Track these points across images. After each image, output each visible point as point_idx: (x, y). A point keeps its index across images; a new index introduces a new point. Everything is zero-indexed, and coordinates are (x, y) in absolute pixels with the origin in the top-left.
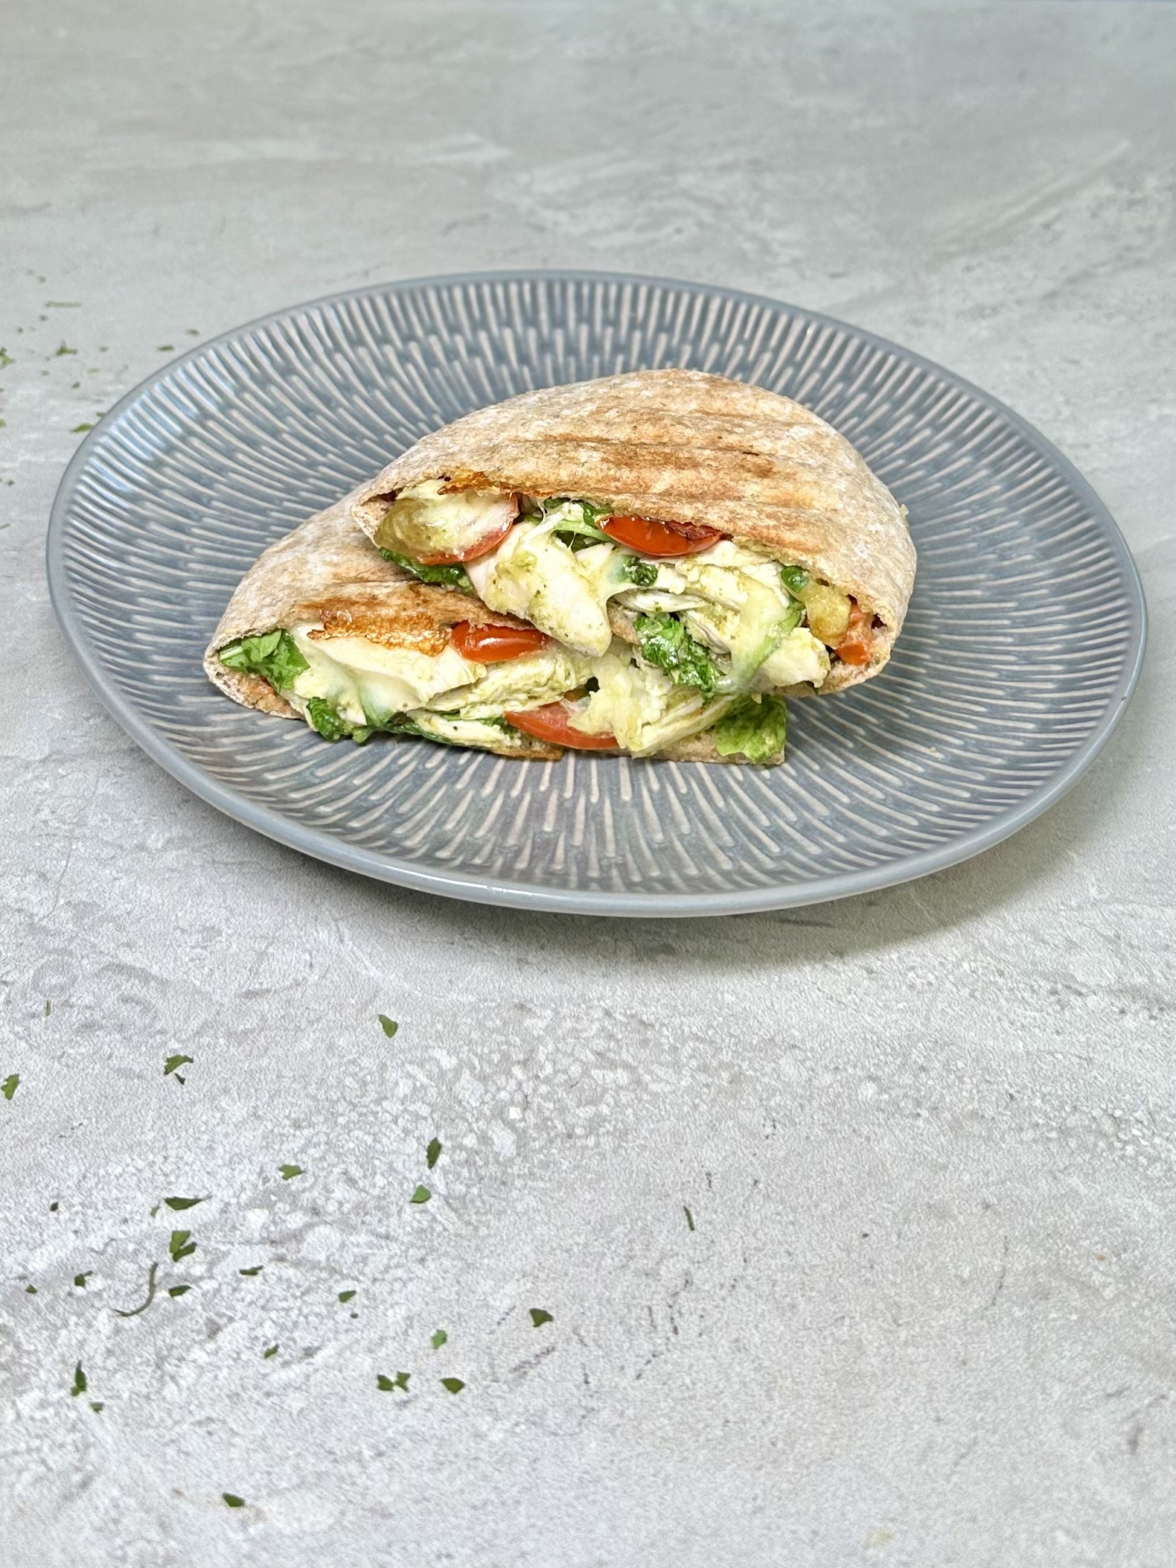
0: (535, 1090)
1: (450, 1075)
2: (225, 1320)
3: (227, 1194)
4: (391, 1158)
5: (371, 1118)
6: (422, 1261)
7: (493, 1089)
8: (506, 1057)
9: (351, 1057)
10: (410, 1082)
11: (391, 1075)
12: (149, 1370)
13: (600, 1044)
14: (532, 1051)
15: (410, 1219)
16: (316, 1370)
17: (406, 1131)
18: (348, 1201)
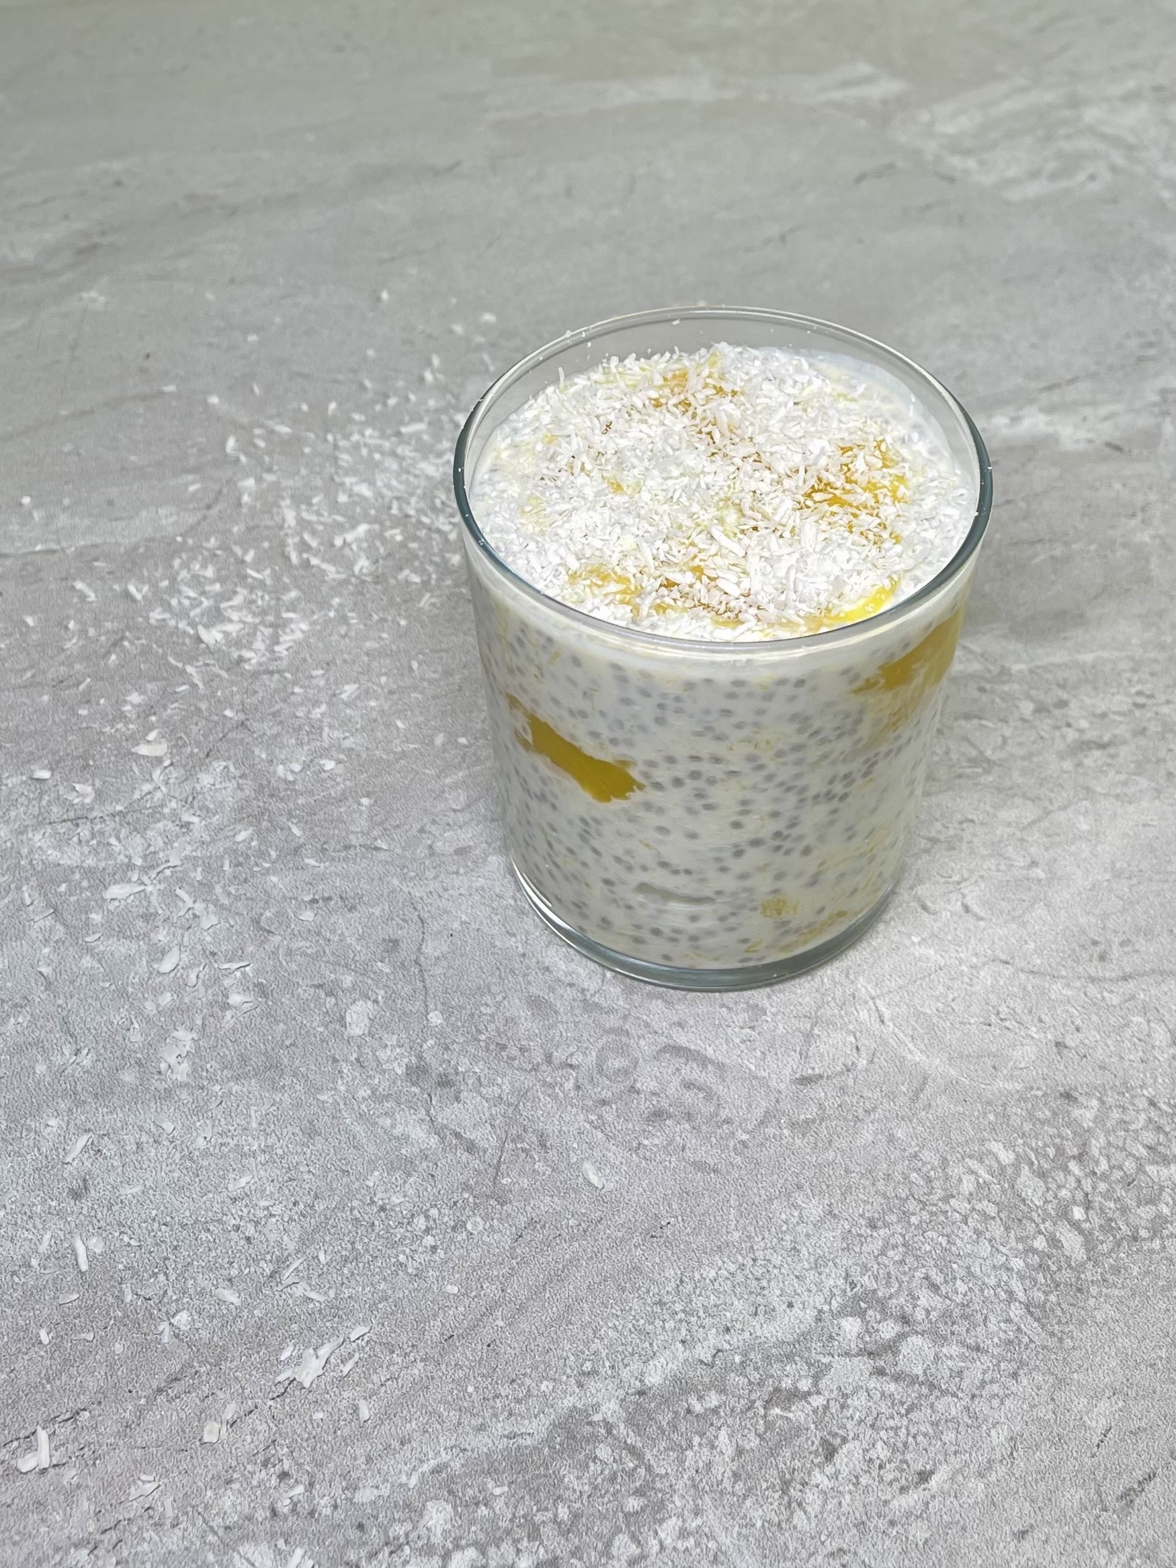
0: (1094, 1188)
1: (1010, 1171)
2: (839, 1440)
3: (819, 1300)
4: (968, 1261)
5: (943, 1218)
6: (1015, 1375)
7: (1053, 1186)
8: (1060, 1150)
9: (911, 1151)
10: (972, 1178)
11: (955, 1171)
12: (777, 1496)
13: (1149, 1137)
14: (1085, 1144)
15: (996, 1329)
16: (933, 1497)
17: (978, 1233)
18: (934, 1310)
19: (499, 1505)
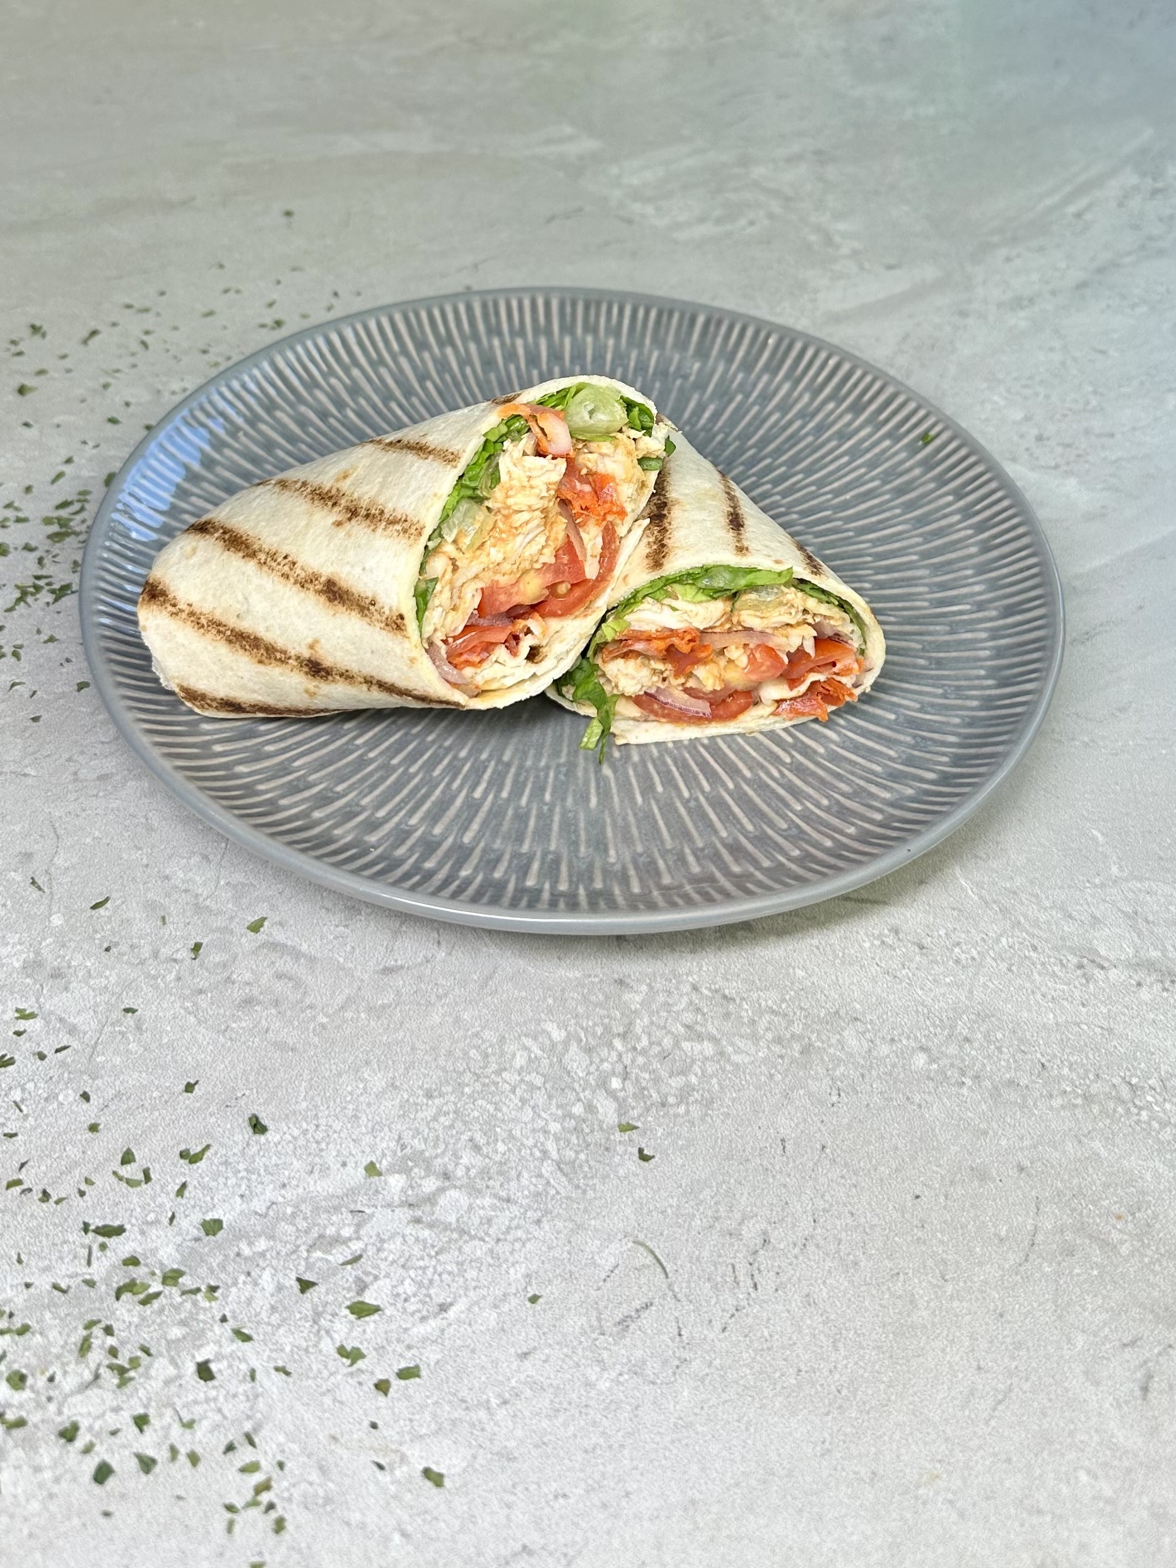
0: (633, 1061)
2: (371, 1278)
5: (493, 1088)
7: (597, 1060)
8: (607, 1029)
10: (525, 1054)
11: (511, 1047)
12: (308, 1325)
13: (689, 1017)
14: (630, 1024)
15: (527, 1183)
16: (450, 1325)
17: (523, 1101)
18: (474, 1167)
19: (53, 1335)
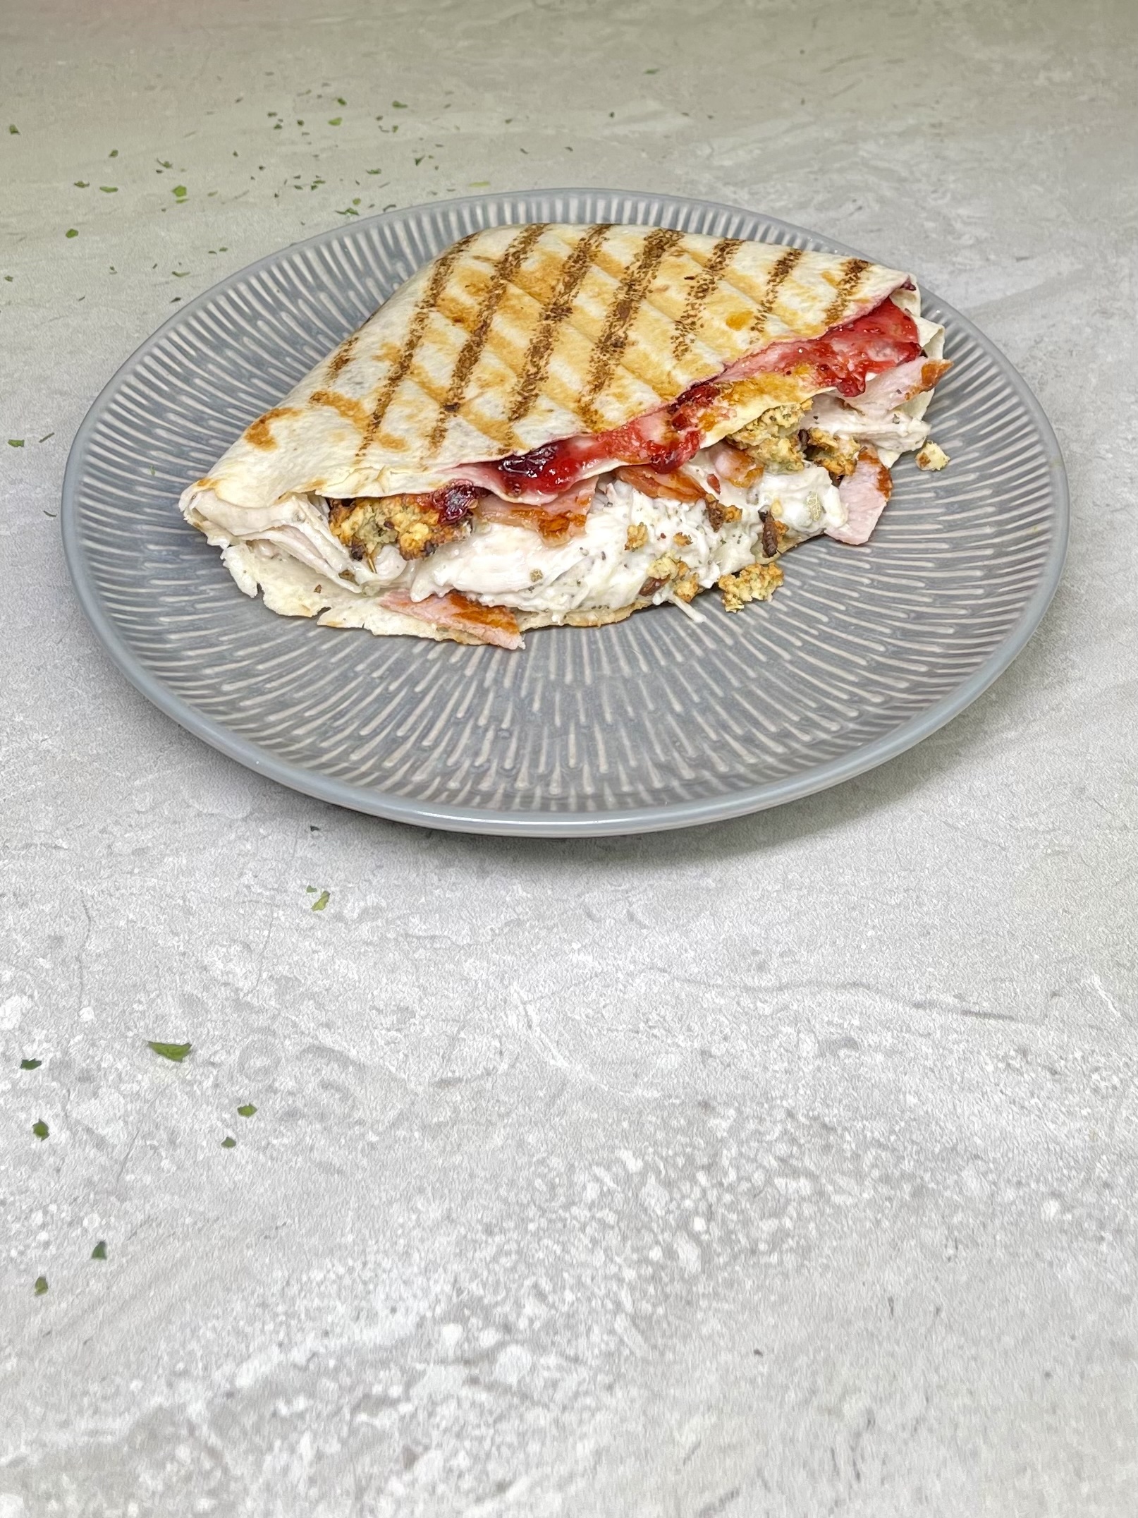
0: (719, 1199)
1: (636, 1180)
2: (421, 1448)
3: (423, 1306)
4: (580, 1270)
5: (560, 1226)
6: (610, 1388)
7: (677, 1196)
8: (690, 1160)
9: (539, 1157)
10: (597, 1186)
11: (580, 1178)
13: (782, 1149)
14: (716, 1155)
15: (598, 1340)
17: (594, 1242)
18: (538, 1319)
